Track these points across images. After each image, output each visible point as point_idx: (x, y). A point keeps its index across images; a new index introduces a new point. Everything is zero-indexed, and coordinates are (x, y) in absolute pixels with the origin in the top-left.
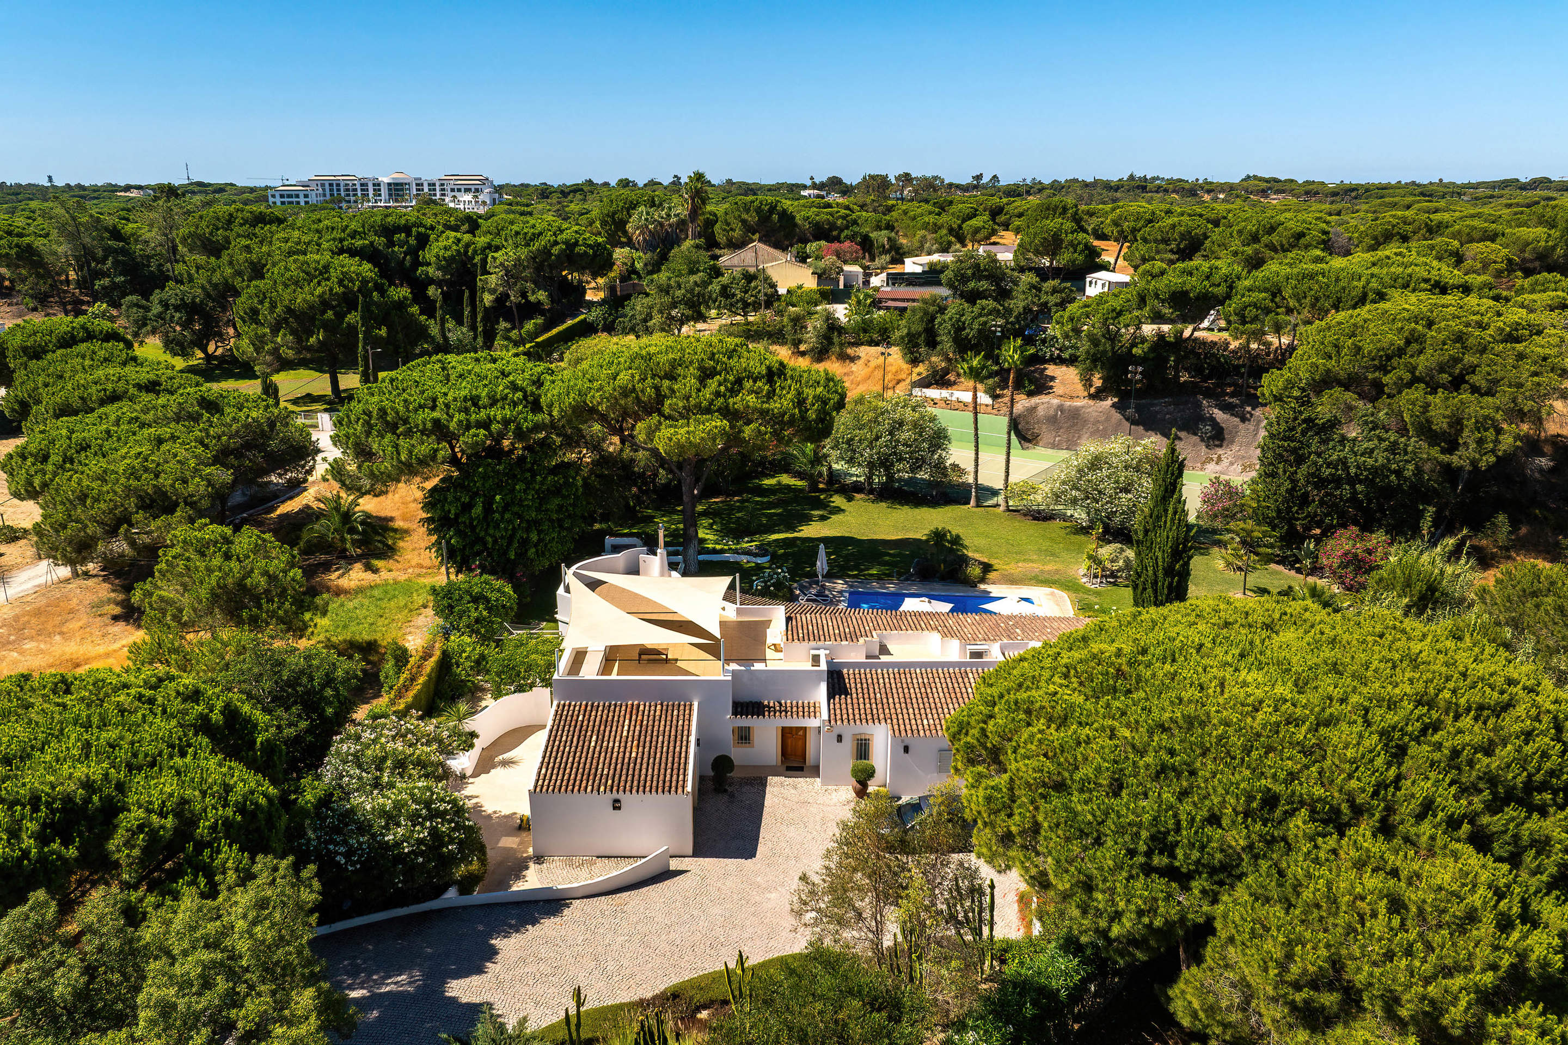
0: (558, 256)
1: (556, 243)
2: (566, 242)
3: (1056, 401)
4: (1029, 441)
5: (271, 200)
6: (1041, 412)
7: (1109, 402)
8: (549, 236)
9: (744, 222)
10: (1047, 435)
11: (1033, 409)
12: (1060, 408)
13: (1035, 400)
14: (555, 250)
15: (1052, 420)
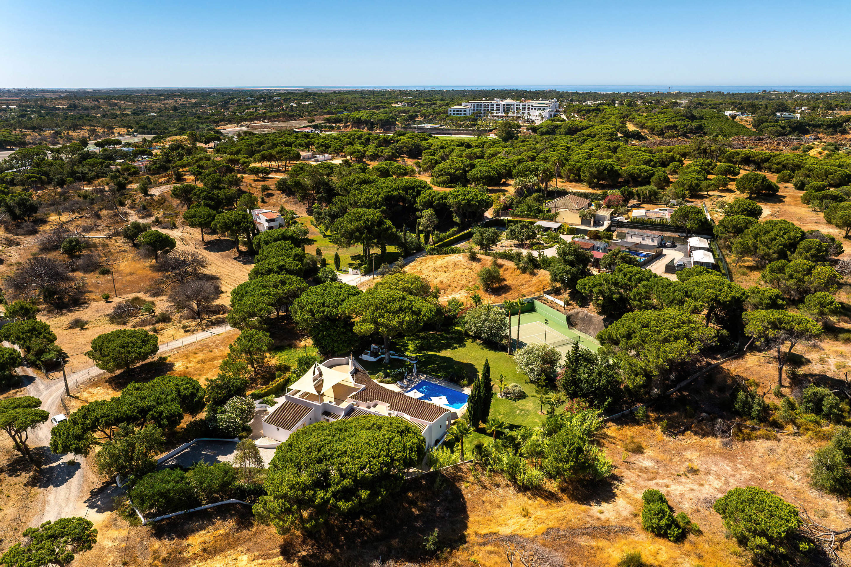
0: (464, 205)
1: (464, 199)
2: (468, 200)
3: (586, 312)
4: (573, 326)
5: (449, 112)
6: (580, 315)
7: (602, 317)
8: (462, 197)
9: (591, 173)
10: (579, 326)
11: (577, 313)
12: (587, 315)
13: (580, 309)
14: (463, 203)
15: (583, 319)
